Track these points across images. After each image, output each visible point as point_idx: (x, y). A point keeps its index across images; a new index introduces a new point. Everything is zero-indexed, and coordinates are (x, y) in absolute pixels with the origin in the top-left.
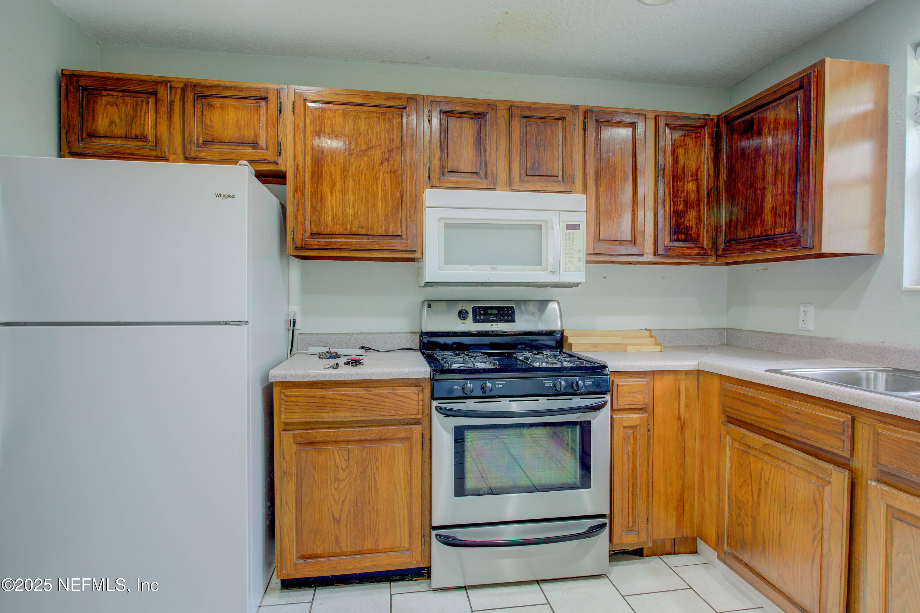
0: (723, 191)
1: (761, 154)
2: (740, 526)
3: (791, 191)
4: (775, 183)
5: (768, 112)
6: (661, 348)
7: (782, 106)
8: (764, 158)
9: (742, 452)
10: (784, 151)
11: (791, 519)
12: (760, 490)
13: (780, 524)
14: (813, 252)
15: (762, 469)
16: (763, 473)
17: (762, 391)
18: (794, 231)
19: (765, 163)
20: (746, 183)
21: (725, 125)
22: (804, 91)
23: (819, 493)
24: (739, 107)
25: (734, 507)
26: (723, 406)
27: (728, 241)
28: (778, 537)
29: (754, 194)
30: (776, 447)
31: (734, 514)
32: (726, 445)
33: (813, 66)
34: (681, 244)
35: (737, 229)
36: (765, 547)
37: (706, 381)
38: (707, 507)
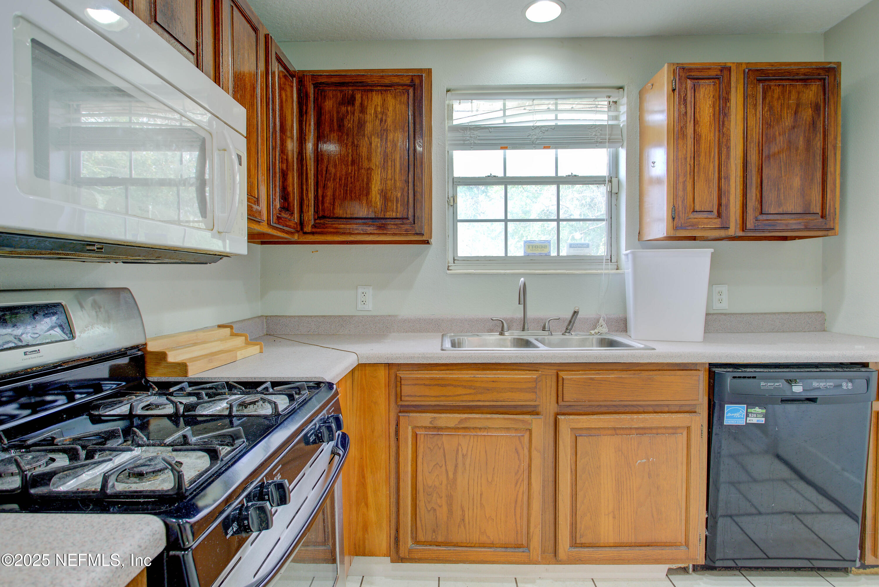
0: (311, 159)
1: (366, 133)
2: (432, 512)
3: (404, 178)
4: (384, 167)
5: (374, 93)
6: (261, 348)
7: (392, 94)
8: (370, 138)
9: (431, 436)
10: (393, 138)
11: (493, 477)
12: (456, 466)
13: (481, 486)
14: (424, 238)
15: (459, 444)
16: (460, 448)
17: (448, 370)
18: (407, 218)
19: (371, 144)
20: (346, 159)
21: (312, 86)
22: (414, 90)
23: (521, 443)
24: (332, 74)
25: (421, 496)
26: (399, 396)
27: (320, 218)
28: (479, 499)
29: (356, 173)
30: (475, 418)
31: (421, 504)
32: (407, 437)
33: (421, 70)
34: (285, 213)
35: (334, 205)
36: (464, 516)
37: (365, 375)
38: (372, 515)
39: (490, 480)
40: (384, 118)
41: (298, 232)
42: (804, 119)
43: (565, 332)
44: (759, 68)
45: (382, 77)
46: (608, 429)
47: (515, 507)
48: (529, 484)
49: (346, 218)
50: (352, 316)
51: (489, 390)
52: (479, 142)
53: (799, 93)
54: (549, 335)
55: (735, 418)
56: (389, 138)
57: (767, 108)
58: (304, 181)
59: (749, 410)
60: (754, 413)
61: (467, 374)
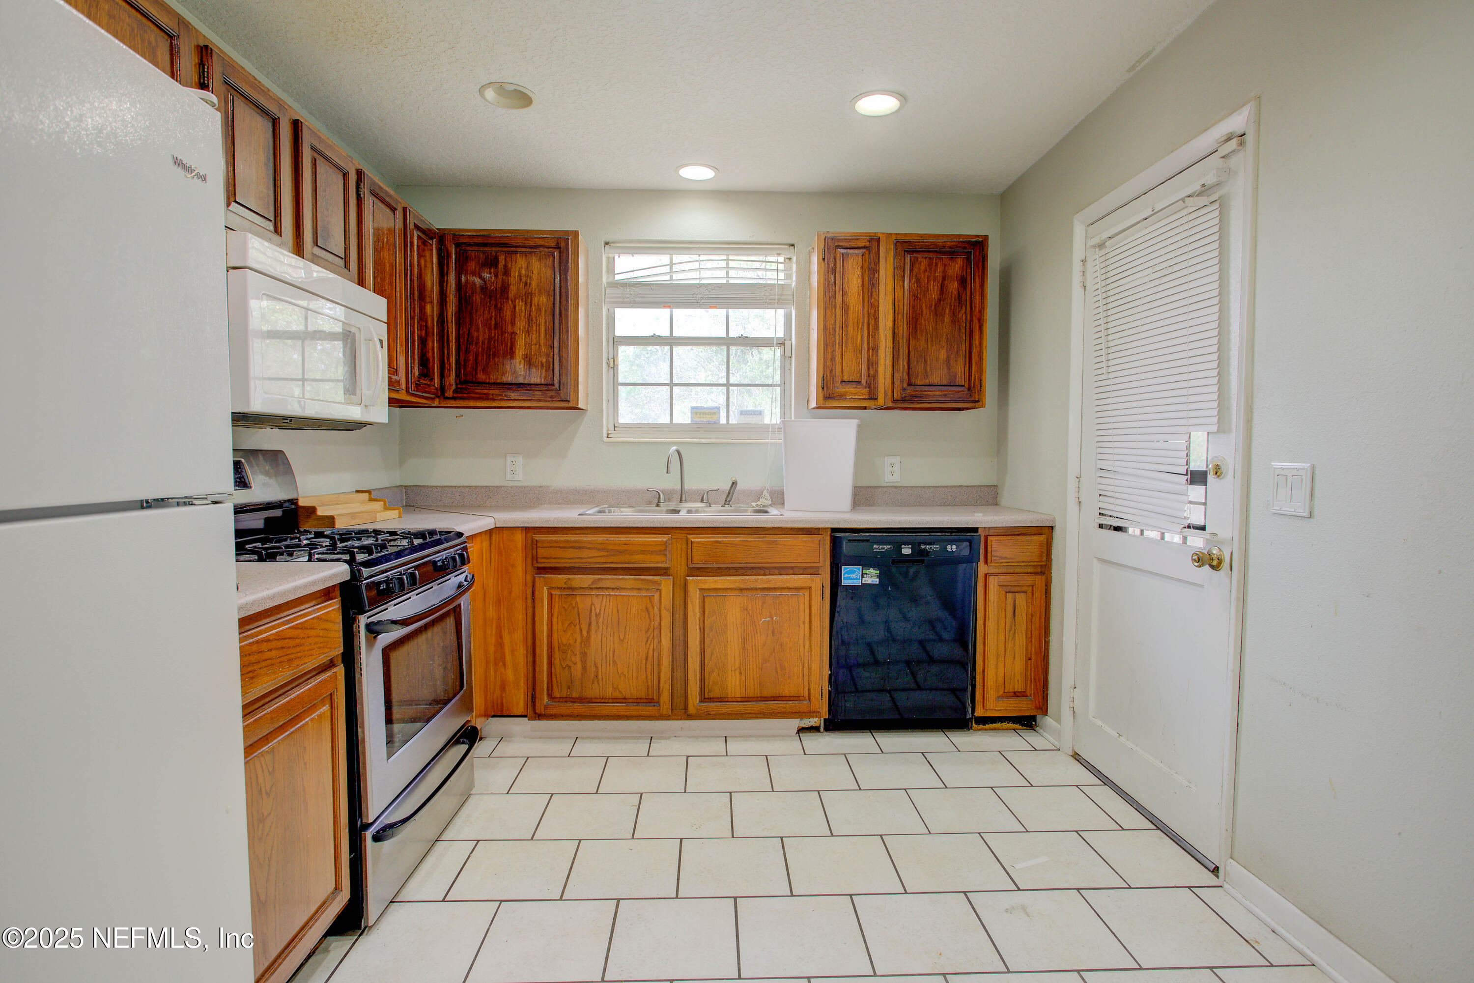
0: (452, 322)
1: (510, 295)
2: (567, 668)
3: (549, 343)
4: (528, 332)
5: (518, 255)
6: (400, 513)
7: (536, 257)
8: (513, 302)
9: (566, 596)
10: (538, 302)
11: (624, 635)
12: (590, 625)
13: (614, 643)
14: (570, 405)
15: (592, 604)
16: (593, 607)
17: (585, 533)
18: (553, 385)
19: (515, 307)
20: (490, 322)
21: (453, 246)
22: (560, 252)
23: (651, 602)
24: (474, 234)
25: (557, 654)
26: (535, 558)
27: (462, 383)
28: (612, 657)
29: (500, 337)
30: (608, 579)
31: (557, 662)
32: (543, 597)
33: (567, 232)
34: (424, 380)
35: (476, 370)
36: (597, 672)
37: (503, 538)
38: (510, 675)
39: (622, 638)
40: (528, 281)
41: (438, 397)
42: (950, 292)
43: (725, 504)
44: (907, 239)
45: (526, 239)
46: (735, 589)
47: (646, 663)
48: (660, 641)
49: (489, 383)
50: (501, 487)
51: (621, 552)
52: (640, 300)
53: (945, 266)
54: (707, 507)
55: (852, 579)
56: (533, 302)
57: (914, 280)
58: (446, 344)
59: (864, 571)
60: (869, 574)
61: (601, 537)
